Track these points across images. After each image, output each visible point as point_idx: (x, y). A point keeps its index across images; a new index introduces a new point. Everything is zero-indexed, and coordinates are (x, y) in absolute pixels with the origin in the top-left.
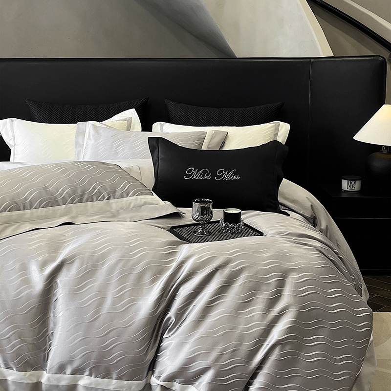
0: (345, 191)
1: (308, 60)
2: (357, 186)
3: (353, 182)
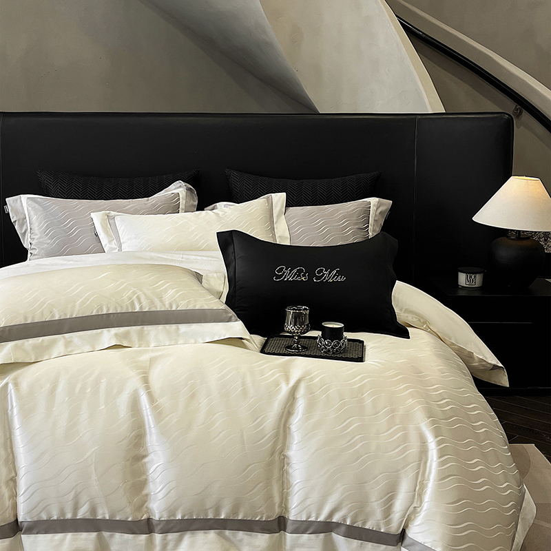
0: (463, 287)
1: (413, 117)
2: (478, 280)
3: (473, 276)
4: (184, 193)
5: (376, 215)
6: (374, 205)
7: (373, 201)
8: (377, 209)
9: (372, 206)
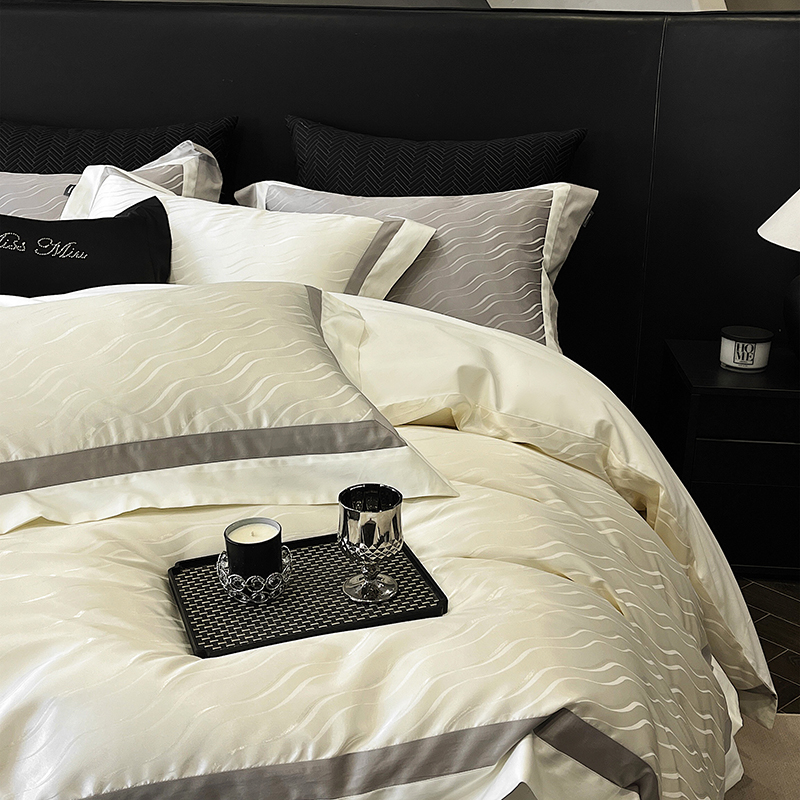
0: (728, 366)
1: (657, 19)
2: (758, 355)
3: (749, 348)
4: (194, 166)
5: (562, 219)
6: (560, 199)
7: (559, 189)
8: (567, 205)
9: (554, 199)
